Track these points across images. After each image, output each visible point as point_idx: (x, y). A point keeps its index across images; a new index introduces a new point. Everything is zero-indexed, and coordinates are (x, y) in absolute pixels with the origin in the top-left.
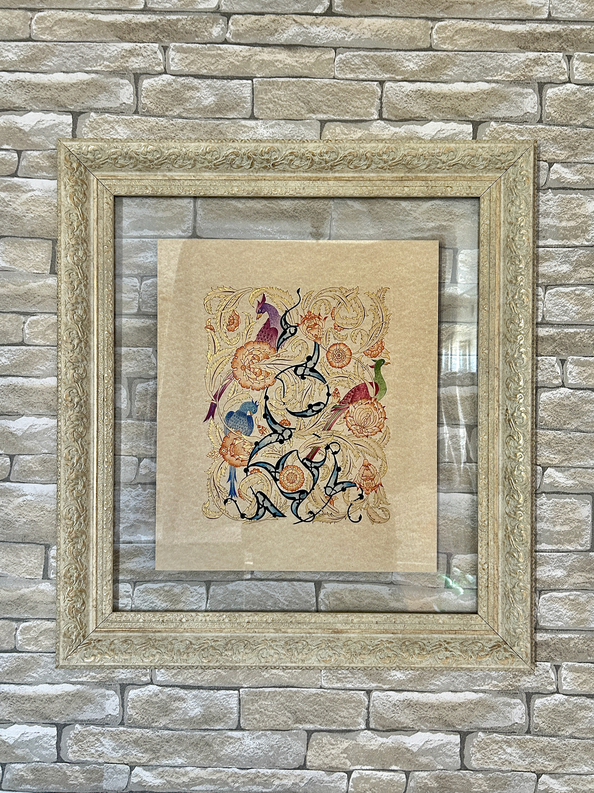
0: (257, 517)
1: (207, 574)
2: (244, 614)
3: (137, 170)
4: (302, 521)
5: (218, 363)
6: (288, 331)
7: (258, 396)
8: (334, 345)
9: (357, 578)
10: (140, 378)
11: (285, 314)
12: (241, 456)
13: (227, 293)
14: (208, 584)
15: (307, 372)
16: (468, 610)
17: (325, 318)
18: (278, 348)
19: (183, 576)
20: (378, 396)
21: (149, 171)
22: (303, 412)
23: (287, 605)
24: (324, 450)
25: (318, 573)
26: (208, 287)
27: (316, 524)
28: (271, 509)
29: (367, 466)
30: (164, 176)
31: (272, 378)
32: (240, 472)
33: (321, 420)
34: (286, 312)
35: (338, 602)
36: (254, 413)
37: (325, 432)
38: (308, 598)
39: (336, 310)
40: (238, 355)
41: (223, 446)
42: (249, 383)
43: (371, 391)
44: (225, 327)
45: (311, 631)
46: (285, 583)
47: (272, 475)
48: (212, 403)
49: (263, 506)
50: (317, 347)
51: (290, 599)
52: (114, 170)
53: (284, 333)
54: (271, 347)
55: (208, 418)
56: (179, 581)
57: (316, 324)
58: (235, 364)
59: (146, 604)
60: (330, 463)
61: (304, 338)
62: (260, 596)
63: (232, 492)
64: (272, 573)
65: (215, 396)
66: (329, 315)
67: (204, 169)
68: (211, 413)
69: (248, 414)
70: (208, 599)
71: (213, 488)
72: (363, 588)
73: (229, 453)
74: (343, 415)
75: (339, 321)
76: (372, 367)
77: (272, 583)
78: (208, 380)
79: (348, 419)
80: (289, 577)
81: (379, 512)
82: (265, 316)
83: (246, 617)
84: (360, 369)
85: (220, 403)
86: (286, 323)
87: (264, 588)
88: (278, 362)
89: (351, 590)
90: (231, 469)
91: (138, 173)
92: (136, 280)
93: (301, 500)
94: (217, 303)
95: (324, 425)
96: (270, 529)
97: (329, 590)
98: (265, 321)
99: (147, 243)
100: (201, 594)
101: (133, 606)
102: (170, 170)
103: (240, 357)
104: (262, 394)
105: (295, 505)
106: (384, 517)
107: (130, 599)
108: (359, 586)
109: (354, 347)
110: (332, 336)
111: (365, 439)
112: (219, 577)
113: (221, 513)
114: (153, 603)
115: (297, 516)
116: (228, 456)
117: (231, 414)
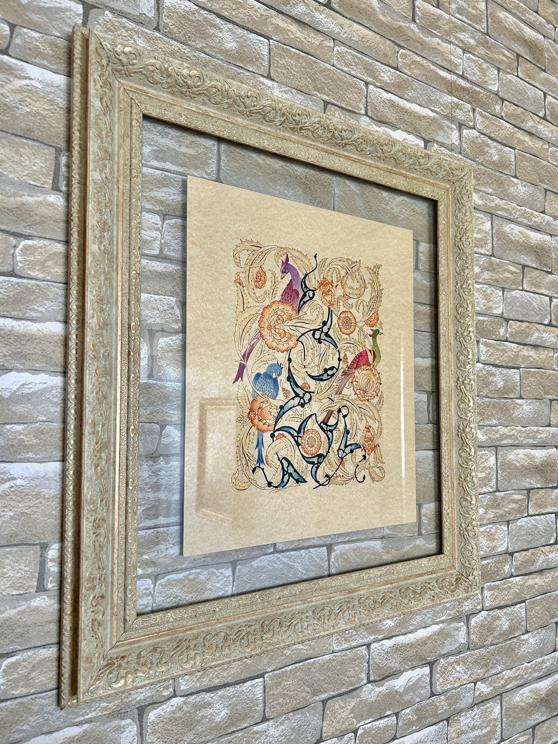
0: (282, 484)
1: (233, 554)
2: (274, 590)
3: (169, 93)
4: (320, 485)
5: (247, 320)
6: (307, 294)
7: (282, 358)
8: (343, 312)
9: (359, 537)
10: (163, 331)
11: (305, 278)
12: (268, 421)
13: (255, 248)
14: (234, 564)
15: (323, 336)
16: (432, 552)
17: (337, 286)
18: (299, 311)
19: (209, 559)
20: (375, 363)
21: (182, 98)
22: (320, 375)
23: (305, 574)
24: (336, 414)
25: (329, 536)
26: (237, 238)
27: (332, 486)
28: (294, 474)
29: (368, 428)
30: (198, 108)
31: (294, 339)
32: (267, 436)
33: (334, 384)
34: (306, 275)
35: (345, 563)
36: (279, 375)
37: (338, 396)
38: (321, 564)
39: (345, 279)
40: (265, 314)
41: (251, 410)
42: (274, 344)
43: (370, 357)
44: (253, 283)
45: (331, 595)
46: (303, 551)
47: (295, 440)
48: (241, 364)
49: (287, 472)
50: (330, 312)
51: (307, 567)
52: (144, 85)
53: (304, 296)
54: (293, 309)
55: (236, 379)
56: (204, 566)
57: (329, 291)
58: (262, 323)
59: (168, 600)
60: (341, 426)
61: (320, 302)
62: (282, 569)
63: (260, 460)
64: (292, 542)
65: (244, 356)
66: (339, 283)
67: (238, 113)
68: (240, 374)
69: (274, 376)
70: (234, 581)
71: (242, 456)
72: (363, 546)
73: (257, 417)
74: (350, 380)
75: (348, 290)
76: (370, 336)
77: (292, 553)
78: (237, 337)
79: (355, 383)
80: (306, 544)
81: (377, 471)
82: (288, 277)
83: (277, 593)
84: (362, 337)
85: (249, 364)
86: (306, 286)
87: (285, 560)
88: (299, 324)
89: (354, 550)
90: (259, 435)
91: (170, 96)
92: (157, 217)
93: (319, 463)
94: (246, 257)
95: (336, 389)
96: (294, 496)
97: (338, 552)
98: (288, 282)
99: (169, 178)
100: (228, 577)
101: (154, 605)
102: (204, 104)
103: (267, 316)
104: (285, 355)
105: (314, 469)
106: (381, 476)
107: (150, 598)
108: (361, 544)
109: (358, 316)
110: (341, 304)
111: (366, 403)
112: (244, 555)
113: (249, 483)
114: (177, 597)
115: (316, 480)
116: (256, 421)
117: (258, 375)
